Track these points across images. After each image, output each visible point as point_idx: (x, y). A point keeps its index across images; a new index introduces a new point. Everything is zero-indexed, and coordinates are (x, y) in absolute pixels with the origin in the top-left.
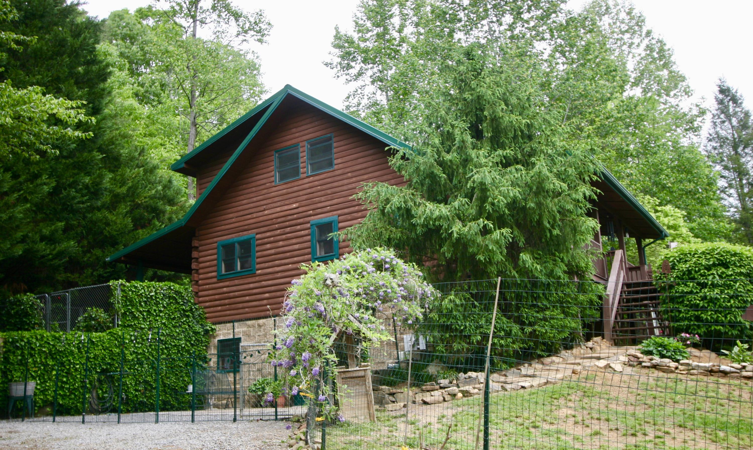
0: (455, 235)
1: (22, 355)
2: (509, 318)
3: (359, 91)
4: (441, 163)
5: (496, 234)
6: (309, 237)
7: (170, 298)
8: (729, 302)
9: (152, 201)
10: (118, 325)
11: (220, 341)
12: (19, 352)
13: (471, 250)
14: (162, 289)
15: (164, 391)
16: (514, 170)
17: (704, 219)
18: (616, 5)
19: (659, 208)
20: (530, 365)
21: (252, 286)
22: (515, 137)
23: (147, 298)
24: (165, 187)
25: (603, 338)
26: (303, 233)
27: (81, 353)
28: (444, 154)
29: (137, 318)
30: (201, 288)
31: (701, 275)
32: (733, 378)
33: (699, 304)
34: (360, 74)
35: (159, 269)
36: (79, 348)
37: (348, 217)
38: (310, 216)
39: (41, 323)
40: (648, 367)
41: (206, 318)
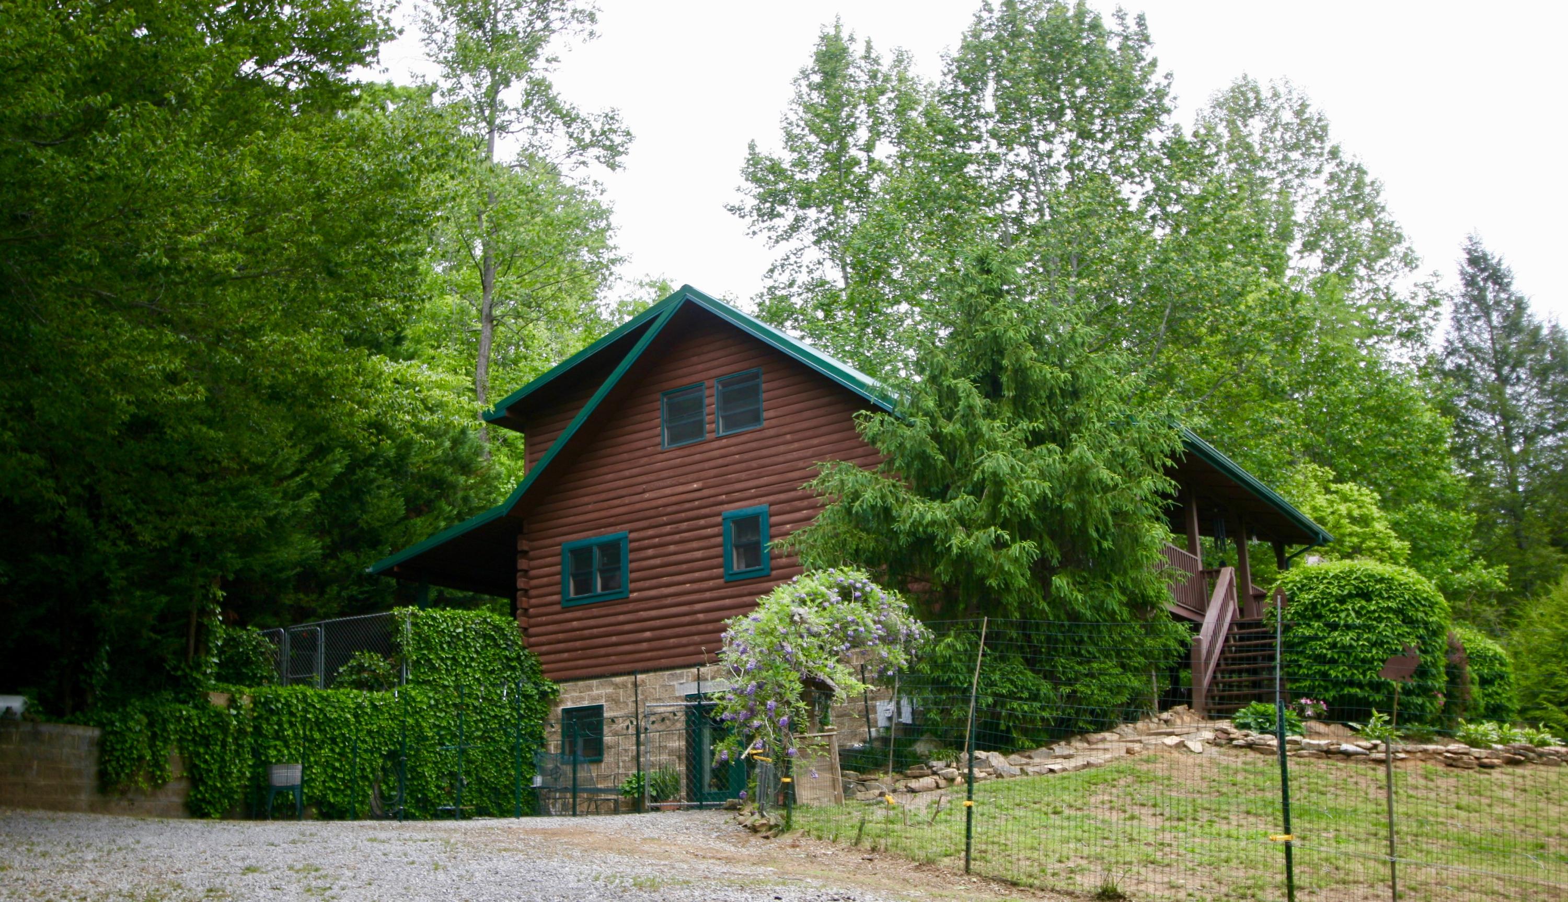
0: (955, 550)
1: (280, 723)
2: (1037, 672)
3: (793, 259)
4: (937, 437)
5: (1015, 550)
6: (719, 540)
7: (485, 636)
8: (1370, 651)
9: (435, 469)
10: (408, 681)
11: (566, 711)
12: (275, 718)
13: (978, 571)
14: (473, 622)
15: (480, 791)
16: (1045, 451)
17: (1419, 505)
18: (1276, 95)
19: (1333, 487)
20: (1069, 743)
21: (621, 618)
22: (1051, 396)
23: (451, 636)
24: (456, 442)
25: (1190, 707)
26: (709, 531)
27: (360, 723)
28: (942, 421)
29: (437, 670)
30: (533, 621)
31: (1331, 611)
32: (1357, 761)
33: (1325, 655)
34: (794, 228)
35: (449, 586)
36: (356, 716)
37: (786, 507)
38: (722, 503)
39: (273, 677)
40: (1241, 747)
41: (543, 672)
